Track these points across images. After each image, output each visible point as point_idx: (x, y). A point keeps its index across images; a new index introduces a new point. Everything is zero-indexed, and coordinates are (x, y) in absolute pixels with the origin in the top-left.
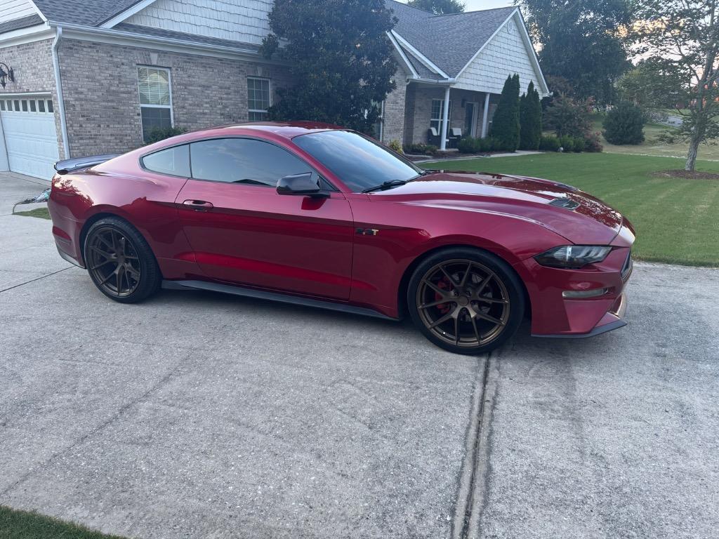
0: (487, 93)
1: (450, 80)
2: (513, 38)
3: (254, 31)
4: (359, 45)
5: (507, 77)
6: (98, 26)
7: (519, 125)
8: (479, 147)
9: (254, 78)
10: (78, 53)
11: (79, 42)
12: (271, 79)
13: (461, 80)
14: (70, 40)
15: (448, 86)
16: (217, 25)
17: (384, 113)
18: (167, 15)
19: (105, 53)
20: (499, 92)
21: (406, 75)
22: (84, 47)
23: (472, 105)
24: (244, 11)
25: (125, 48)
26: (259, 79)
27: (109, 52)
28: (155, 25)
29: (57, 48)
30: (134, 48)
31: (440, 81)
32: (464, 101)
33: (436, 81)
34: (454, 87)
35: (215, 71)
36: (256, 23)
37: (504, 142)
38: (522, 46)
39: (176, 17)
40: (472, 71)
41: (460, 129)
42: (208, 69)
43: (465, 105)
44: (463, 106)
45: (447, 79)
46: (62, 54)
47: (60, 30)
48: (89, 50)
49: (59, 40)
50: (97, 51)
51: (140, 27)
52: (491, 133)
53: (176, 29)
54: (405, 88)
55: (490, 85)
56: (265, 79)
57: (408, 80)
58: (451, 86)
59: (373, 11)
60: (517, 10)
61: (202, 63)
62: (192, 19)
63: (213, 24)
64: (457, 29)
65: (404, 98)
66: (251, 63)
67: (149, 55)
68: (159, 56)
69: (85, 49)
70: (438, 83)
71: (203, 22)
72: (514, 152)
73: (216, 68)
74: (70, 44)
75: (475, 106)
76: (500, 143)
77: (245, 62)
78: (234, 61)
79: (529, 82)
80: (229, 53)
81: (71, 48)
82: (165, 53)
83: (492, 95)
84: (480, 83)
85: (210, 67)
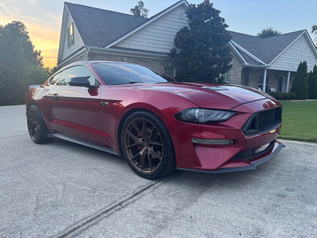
0: (289, 71)
1: (266, 65)
2: (304, 45)
3: (168, 47)
4: (211, 49)
5: (299, 63)
6: (103, 47)
7: (307, 86)
8: (283, 97)
9: (167, 67)
10: (95, 58)
11: (97, 53)
12: (175, 67)
13: (273, 65)
14: (93, 53)
15: (266, 68)
16: (153, 45)
17: (230, 80)
18: (132, 42)
19: (106, 57)
20: (296, 71)
21: (242, 63)
22: (99, 56)
23: (282, 78)
24: (165, 40)
25: (114, 55)
26: (170, 67)
27: (108, 57)
28: (127, 46)
29: (88, 56)
30: (118, 56)
31: (261, 66)
32: (277, 76)
33: (259, 66)
34: (269, 68)
35: (150, 64)
36: (170, 44)
37: (299, 95)
38: (309, 48)
39: (136, 43)
40: (279, 61)
41: (275, 89)
42: (147, 63)
43: (278, 77)
44: (276, 78)
45: (265, 65)
46: (90, 58)
47: (89, 49)
48: (100, 56)
49: (89, 53)
50: (103, 57)
51: (120, 48)
52: (292, 90)
53: (135, 48)
54: (241, 69)
55: (290, 67)
56: (172, 67)
57: (243, 65)
58: (267, 68)
59: (219, 34)
60: (305, 31)
61: (145, 61)
62: (142, 44)
63: (150, 45)
64: (273, 43)
65: (241, 73)
66: (166, 61)
67: (123, 58)
68: (127, 58)
69: (98, 56)
70: (260, 67)
71: (147, 44)
72: (305, 100)
73: (151, 63)
74: (93, 55)
75: (284, 78)
76: (296, 95)
77: (164, 60)
78: (159, 60)
79: (314, 65)
80: (156, 57)
81: (93, 56)
82: (130, 57)
83: (292, 72)
84: (284, 67)
85: (148, 63)
